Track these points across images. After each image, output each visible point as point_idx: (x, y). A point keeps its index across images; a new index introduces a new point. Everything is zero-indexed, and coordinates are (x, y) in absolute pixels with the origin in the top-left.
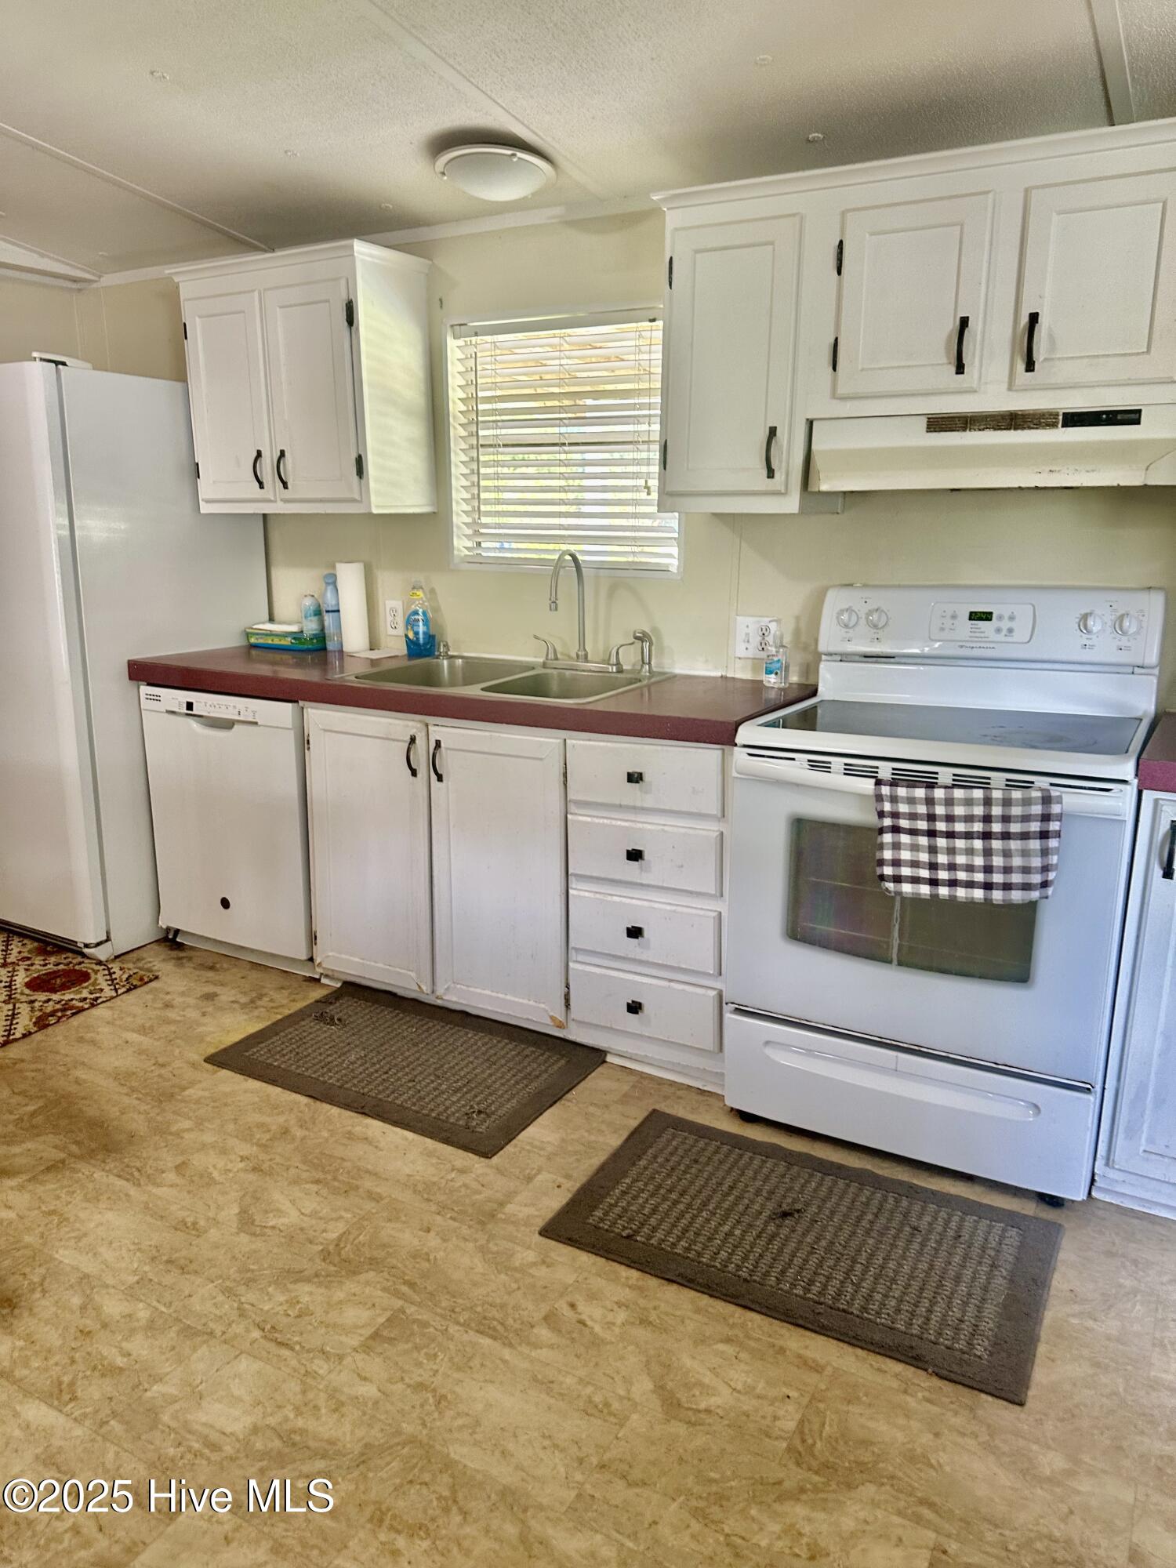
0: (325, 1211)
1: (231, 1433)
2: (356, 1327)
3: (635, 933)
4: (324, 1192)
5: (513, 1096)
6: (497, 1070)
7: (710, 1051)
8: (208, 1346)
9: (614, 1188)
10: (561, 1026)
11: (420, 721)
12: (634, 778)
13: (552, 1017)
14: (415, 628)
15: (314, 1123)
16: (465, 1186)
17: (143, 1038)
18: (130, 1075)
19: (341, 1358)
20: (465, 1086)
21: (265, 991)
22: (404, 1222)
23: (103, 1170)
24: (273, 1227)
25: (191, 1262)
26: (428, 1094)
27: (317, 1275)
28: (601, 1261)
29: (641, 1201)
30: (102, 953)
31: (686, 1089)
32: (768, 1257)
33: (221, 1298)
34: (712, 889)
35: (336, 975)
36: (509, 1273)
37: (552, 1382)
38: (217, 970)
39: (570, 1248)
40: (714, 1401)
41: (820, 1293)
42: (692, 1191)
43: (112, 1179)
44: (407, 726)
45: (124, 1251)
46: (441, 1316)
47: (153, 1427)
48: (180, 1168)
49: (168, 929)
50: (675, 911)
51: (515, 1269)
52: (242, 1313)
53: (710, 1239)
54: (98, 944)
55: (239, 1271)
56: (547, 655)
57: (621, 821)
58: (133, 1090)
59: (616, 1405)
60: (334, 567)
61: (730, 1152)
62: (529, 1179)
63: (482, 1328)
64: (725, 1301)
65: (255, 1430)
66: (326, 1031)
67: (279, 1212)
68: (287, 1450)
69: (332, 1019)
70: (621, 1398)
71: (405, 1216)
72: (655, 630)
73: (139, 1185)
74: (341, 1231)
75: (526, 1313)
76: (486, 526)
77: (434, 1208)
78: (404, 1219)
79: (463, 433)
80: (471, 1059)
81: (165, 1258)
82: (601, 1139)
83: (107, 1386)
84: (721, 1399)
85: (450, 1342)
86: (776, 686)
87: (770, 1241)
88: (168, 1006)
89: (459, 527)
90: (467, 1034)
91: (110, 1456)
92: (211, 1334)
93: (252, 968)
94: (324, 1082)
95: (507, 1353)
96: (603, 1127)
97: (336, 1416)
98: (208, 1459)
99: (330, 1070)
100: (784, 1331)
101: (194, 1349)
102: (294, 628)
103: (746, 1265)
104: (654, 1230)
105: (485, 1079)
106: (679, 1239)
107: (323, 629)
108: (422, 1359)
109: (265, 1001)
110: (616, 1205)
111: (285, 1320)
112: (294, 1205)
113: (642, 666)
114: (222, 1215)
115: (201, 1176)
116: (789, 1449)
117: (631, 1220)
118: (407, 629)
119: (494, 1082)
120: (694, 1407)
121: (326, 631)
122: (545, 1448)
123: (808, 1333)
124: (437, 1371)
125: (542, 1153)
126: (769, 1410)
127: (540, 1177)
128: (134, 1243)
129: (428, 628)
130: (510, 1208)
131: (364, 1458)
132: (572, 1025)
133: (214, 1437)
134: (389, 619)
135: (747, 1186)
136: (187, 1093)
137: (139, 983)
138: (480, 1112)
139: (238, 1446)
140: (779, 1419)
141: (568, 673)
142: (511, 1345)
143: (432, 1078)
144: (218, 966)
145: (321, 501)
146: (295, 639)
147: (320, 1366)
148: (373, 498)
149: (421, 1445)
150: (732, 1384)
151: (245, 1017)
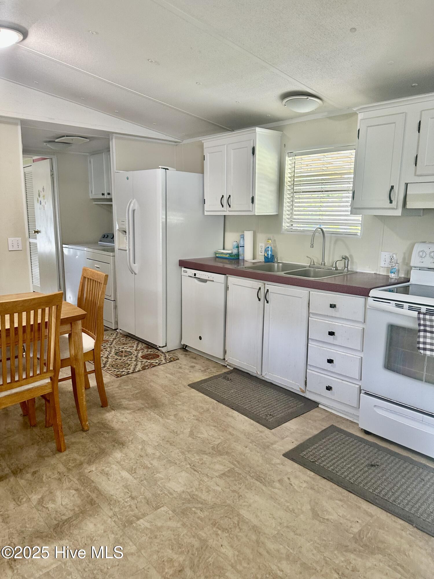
0: (216, 435)
1: (176, 492)
2: (218, 470)
3: (330, 361)
4: (216, 430)
5: (283, 412)
6: (279, 403)
7: (355, 407)
8: (174, 467)
9: (311, 446)
10: (303, 392)
11: (263, 283)
12: (333, 306)
13: (300, 388)
14: (268, 253)
15: (217, 409)
16: (261, 436)
17: (171, 376)
18: (166, 386)
19: (212, 478)
20: (267, 406)
21: (209, 367)
22: (240, 443)
23: (154, 412)
24: (199, 437)
25: (174, 442)
26: (255, 406)
27: (209, 453)
28: (302, 467)
29: (320, 452)
30: (164, 350)
31: (346, 420)
32: (362, 478)
33: (180, 454)
34: (359, 348)
35: (232, 365)
36: (270, 465)
37: (277, 499)
38: (196, 359)
39: (292, 462)
40: (330, 517)
41: (378, 493)
42: (340, 452)
43: (156, 415)
44: (258, 284)
45: (155, 436)
46: (245, 473)
47: (155, 485)
48: (175, 415)
49: (184, 345)
50: (345, 355)
51: (272, 464)
52: (185, 460)
53: (342, 468)
54: (163, 347)
55: (187, 448)
56: (311, 263)
57: (327, 321)
58: (166, 391)
59: (296, 511)
60: (244, 232)
61: (357, 443)
62: (283, 438)
63: (257, 479)
64: (343, 488)
65: (183, 492)
66: (226, 382)
67: (202, 433)
68: (191, 499)
69: (228, 379)
70: (299, 509)
71: (240, 442)
72: (351, 256)
73: (163, 418)
74: (219, 442)
75: (273, 478)
76: (295, 219)
77: (249, 441)
78: (239, 442)
79: (289, 188)
80: (271, 398)
81: (166, 440)
82: (311, 431)
83: (145, 471)
84: (333, 517)
85: (246, 481)
86: (394, 278)
87: (364, 473)
88: (180, 368)
89: (285, 219)
90: (271, 390)
91: (142, 490)
92: (176, 463)
93: (206, 360)
94: (222, 397)
95: (264, 488)
96: (313, 427)
97: (207, 494)
98: (169, 497)
99: (225, 394)
100: (361, 502)
101: (170, 467)
102: (230, 252)
103: (353, 478)
104: (323, 461)
105: (274, 405)
106: (331, 466)
107: (239, 252)
108: (237, 483)
109: (209, 370)
110: (311, 451)
111: (198, 464)
112: (206, 432)
113: (344, 268)
114: (185, 431)
115: (181, 418)
116: (353, 537)
117: (315, 457)
118: (265, 253)
119: (277, 407)
120: (323, 517)
121: (240, 253)
122: (270, 517)
123: (370, 504)
124: (241, 488)
125: (289, 431)
126: (350, 524)
127: (287, 438)
128: (158, 434)
129: (272, 253)
130: (274, 446)
131: (213, 507)
132: (307, 392)
133: (171, 491)
134: (260, 249)
135: (360, 454)
136: (181, 394)
137: (173, 360)
138: (270, 415)
139: (178, 495)
140: (353, 527)
141: (317, 269)
142: (266, 486)
143: (257, 402)
144: (197, 358)
145: (240, 211)
146: (229, 255)
147: (206, 479)
148: (256, 210)
149: (232, 507)
150: (338, 513)
151: (202, 374)
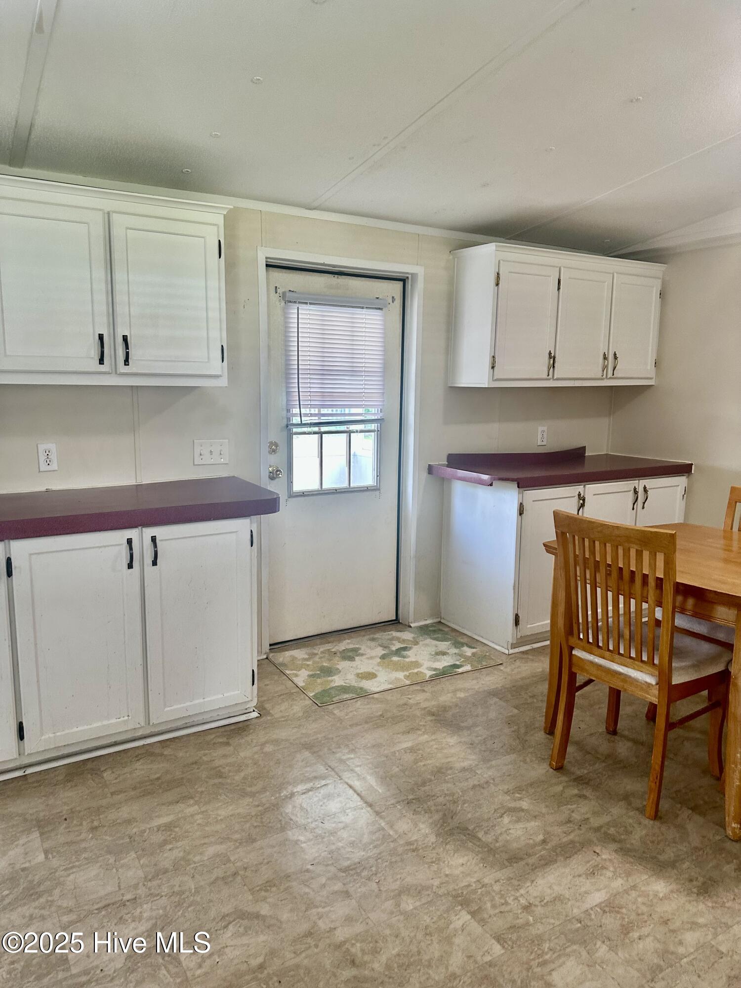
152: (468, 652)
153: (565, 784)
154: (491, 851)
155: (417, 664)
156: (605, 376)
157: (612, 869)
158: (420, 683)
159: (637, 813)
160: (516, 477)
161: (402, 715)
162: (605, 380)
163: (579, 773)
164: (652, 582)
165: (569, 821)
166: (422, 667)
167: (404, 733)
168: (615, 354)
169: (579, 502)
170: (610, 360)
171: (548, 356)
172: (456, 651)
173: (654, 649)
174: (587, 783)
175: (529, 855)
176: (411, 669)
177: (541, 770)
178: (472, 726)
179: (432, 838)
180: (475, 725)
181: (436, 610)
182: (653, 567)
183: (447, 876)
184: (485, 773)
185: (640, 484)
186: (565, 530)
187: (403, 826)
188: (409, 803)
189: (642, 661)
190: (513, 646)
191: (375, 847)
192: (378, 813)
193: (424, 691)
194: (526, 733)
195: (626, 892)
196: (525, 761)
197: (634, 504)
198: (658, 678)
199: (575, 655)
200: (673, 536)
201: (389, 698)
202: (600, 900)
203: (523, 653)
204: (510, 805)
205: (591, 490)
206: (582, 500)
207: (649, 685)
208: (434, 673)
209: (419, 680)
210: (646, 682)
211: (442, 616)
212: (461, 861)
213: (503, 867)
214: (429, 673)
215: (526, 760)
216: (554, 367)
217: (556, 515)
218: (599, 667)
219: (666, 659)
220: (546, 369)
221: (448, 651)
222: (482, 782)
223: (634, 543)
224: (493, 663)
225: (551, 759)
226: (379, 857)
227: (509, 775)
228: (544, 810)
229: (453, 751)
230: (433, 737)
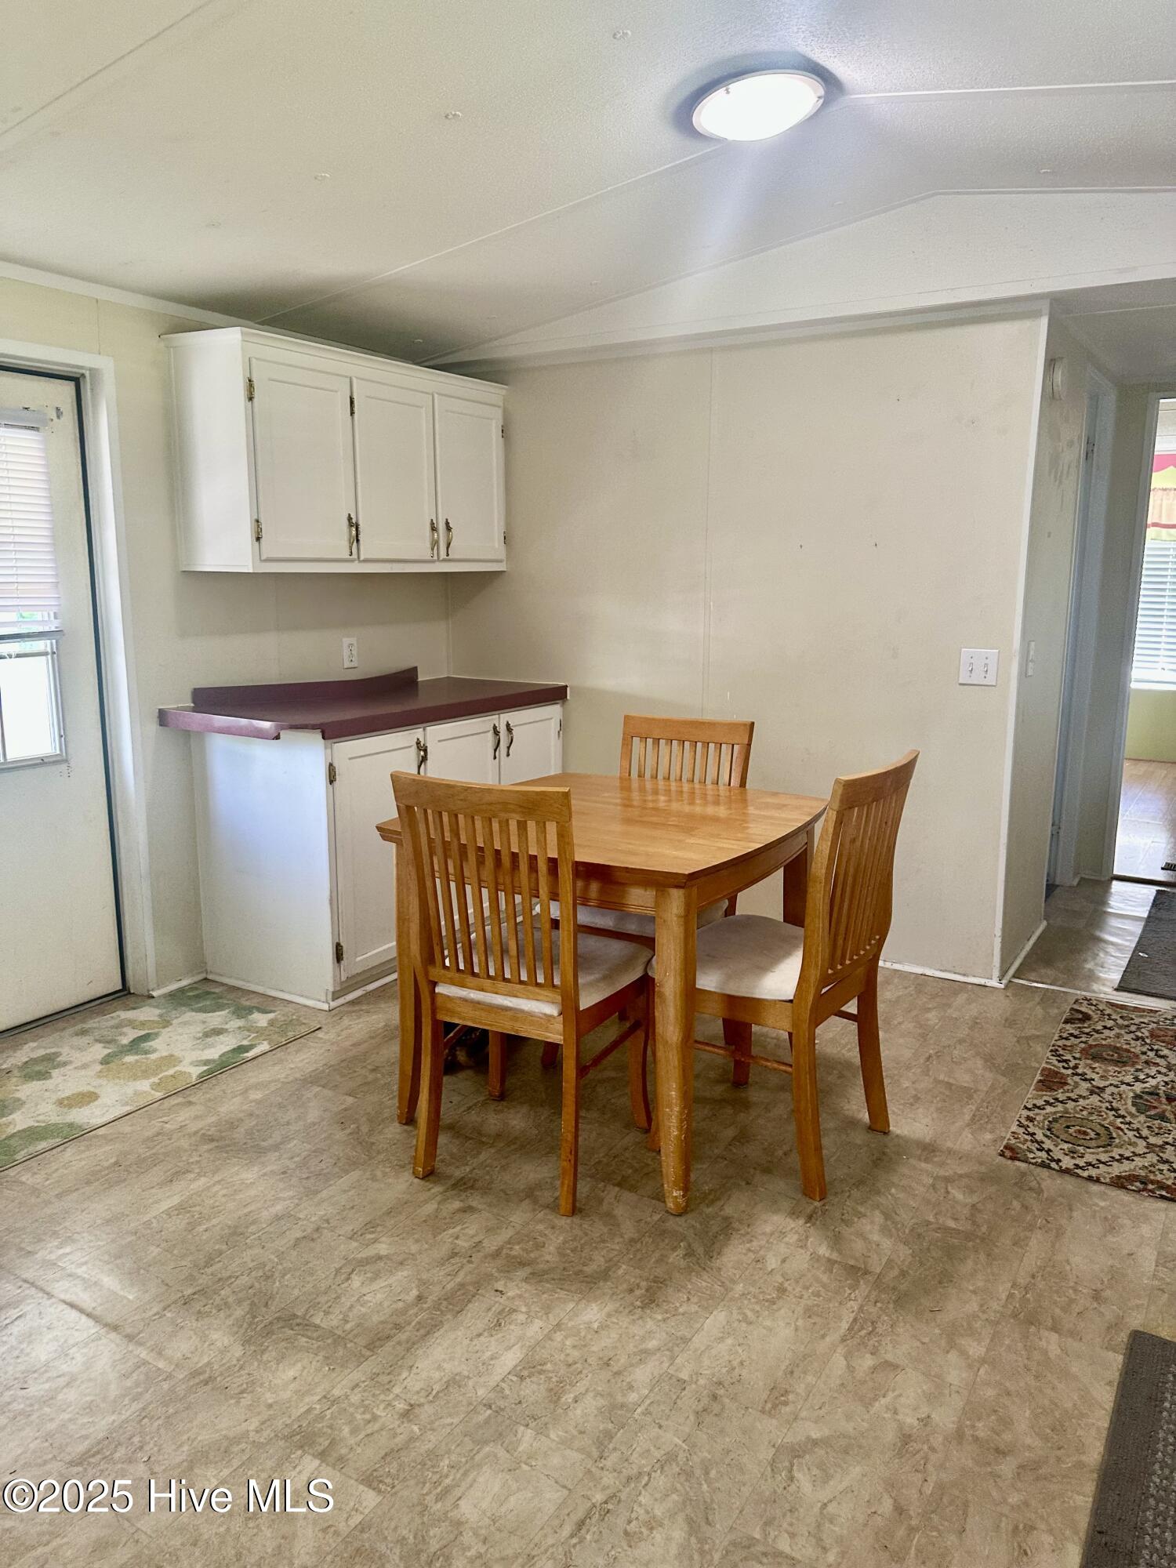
152: (261, 1020)
153: (438, 1198)
154: (339, 1340)
155: (171, 1060)
156: (435, 558)
157: (524, 1309)
158: (181, 1092)
159: (547, 1211)
160: (318, 722)
161: (154, 1154)
162: (437, 563)
163: (458, 1173)
164: (542, 866)
165: (454, 1255)
166: (184, 1063)
167: (161, 1185)
168: (447, 523)
169: (419, 754)
170: (441, 531)
171: (346, 522)
172: (240, 1023)
173: (553, 961)
174: (472, 1187)
175: (398, 1327)
176: (162, 1071)
177: (402, 1184)
178: (281, 1143)
179: (238, 1351)
180: (286, 1139)
181: (198, 961)
182: (543, 843)
183: (270, 1406)
184: (312, 1213)
185: (502, 719)
186: (410, 802)
187: (182, 1346)
188: (187, 1302)
189: (538, 985)
190: (336, 995)
191: (134, 1400)
192: (130, 1338)
193: (190, 1103)
194: (371, 1132)
195: (549, 1337)
196: (374, 1178)
197: (495, 750)
198: (561, 1007)
199: (439, 993)
200: (566, 795)
201: (128, 1129)
202: (514, 1363)
203: (352, 1003)
204: (359, 1256)
205: (435, 734)
206: (422, 748)
207: (549, 1017)
208: (205, 1068)
209: (181, 1085)
210: (545, 1014)
211: (209, 969)
212: (291, 1373)
213: (361, 1359)
214: (195, 1072)
215: (375, 1175)
216: (358, 541)
217: (395, 779)
218: (476, 1004)
219: (570, 977)
220: (346, 544)
221: (227, 1027)
222: (309, 1231)
223: (514, 811)
224: (303, 1030)
225: (415, 1164)
226: (144, 1414)
227: (352, 1208)
228: (414, 1248)
229: (252, 1192)
230: (217, 1178)
